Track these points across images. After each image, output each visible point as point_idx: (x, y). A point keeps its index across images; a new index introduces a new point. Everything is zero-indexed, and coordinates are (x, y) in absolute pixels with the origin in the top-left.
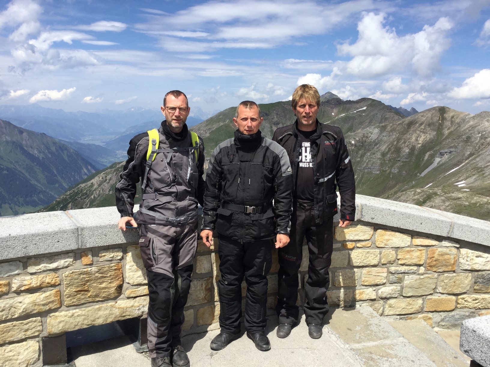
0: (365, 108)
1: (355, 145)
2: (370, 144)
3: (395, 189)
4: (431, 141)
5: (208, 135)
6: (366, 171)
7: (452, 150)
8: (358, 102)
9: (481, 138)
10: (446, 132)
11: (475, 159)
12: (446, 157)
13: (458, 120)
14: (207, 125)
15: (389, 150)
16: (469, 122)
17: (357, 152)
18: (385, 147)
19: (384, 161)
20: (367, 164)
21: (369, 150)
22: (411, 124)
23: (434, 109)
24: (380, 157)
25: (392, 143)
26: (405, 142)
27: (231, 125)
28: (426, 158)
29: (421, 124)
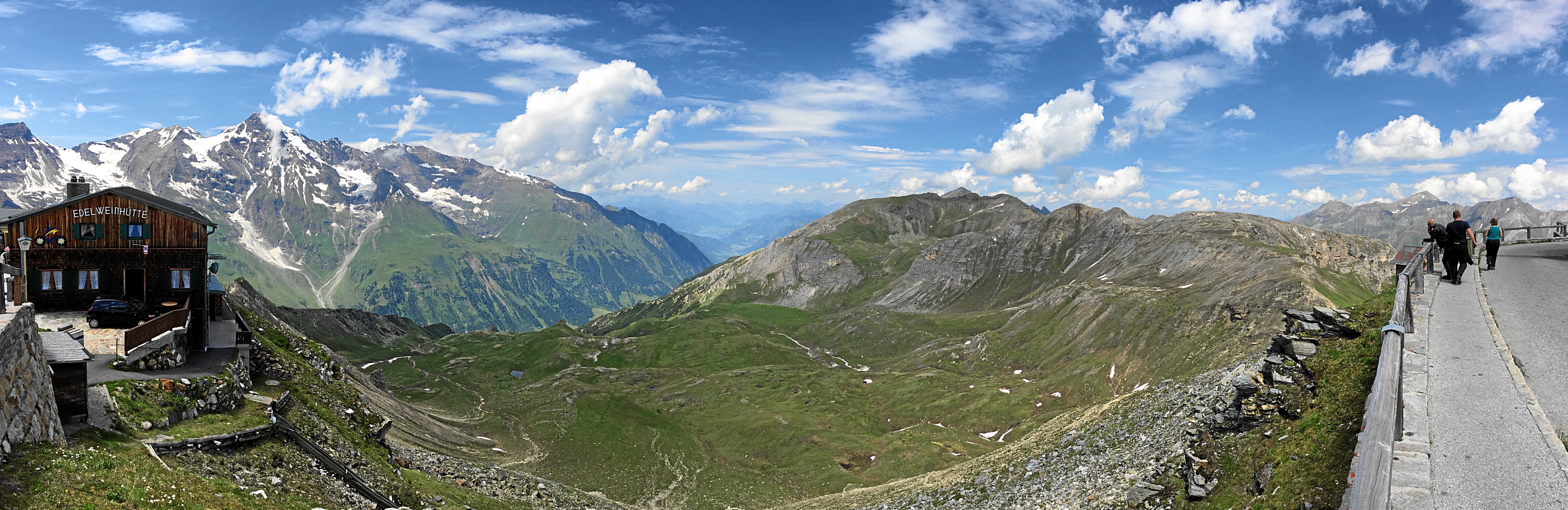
0: (1002, 205)
1: (997, 243)
2: (1012, 241)
3: (1040, 289)
4: (1070, 238)
5: (834, 229)
6: (1009, 269)
7: (1090, 245)
8: (995, 198)
9: (1115, 233)
10: (1083, 228)
11: (1111, 253)
12: (1085, 252)
13: (1092, 217)
14: (833, 218)
15: (1032, 247)
16: (1102, 217)
17: (1000, 250)
18: (1027, 244)
19: (1028, 259)
20: (1010, 262)
21: (1011, 248)
22: (1050, 221)
23: (1070, 206)
24: (1023, 254)
25: (1034, 240)
26: (1046, 240)
27: (860, 219)
28: (1067, 255)
29: (1060, 221)
